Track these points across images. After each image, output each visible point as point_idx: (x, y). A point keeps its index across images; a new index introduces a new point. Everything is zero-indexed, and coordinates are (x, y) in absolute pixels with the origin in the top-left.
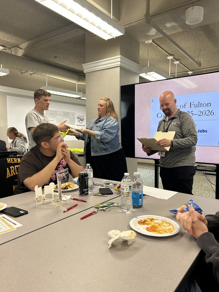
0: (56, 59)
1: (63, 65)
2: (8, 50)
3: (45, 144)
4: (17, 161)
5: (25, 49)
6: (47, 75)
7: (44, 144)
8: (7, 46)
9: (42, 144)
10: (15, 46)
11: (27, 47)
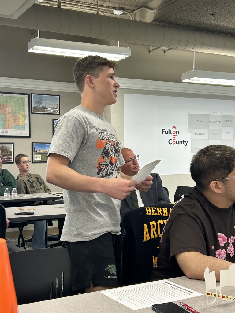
0: (213, 17)
1: (226, 27)
2: (129, 14)
3: (217, 186)
4: (162, 212)
5: (159, 9)
7: (214, 185)
8: (128, 7)
9: (212, 185)
10: (141, 5)
11: (162, 5)
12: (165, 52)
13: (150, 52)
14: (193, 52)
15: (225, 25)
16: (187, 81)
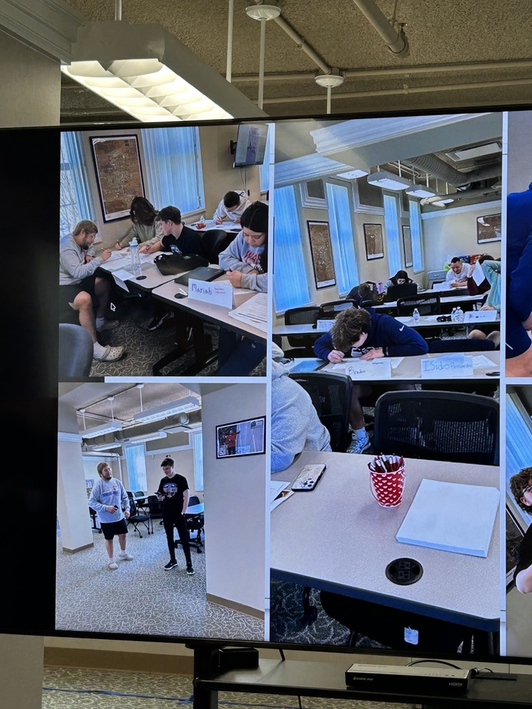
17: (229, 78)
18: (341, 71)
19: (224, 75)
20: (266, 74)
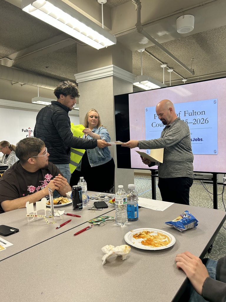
0: (47, 69)
3: (32, 160)
5: (15, 60)
6: (38, 86)
7: (30, 160)
9: (29, 160)
10: (4, 56)
11: (17, 58)
12: (22, 86)
13: (12, 84)
14: (38, 87)
15: (54, 74)
16: (35, 102)
17: (164, 83)
18: (186, 78)
19: (163, 82)
20: (171, 81)
